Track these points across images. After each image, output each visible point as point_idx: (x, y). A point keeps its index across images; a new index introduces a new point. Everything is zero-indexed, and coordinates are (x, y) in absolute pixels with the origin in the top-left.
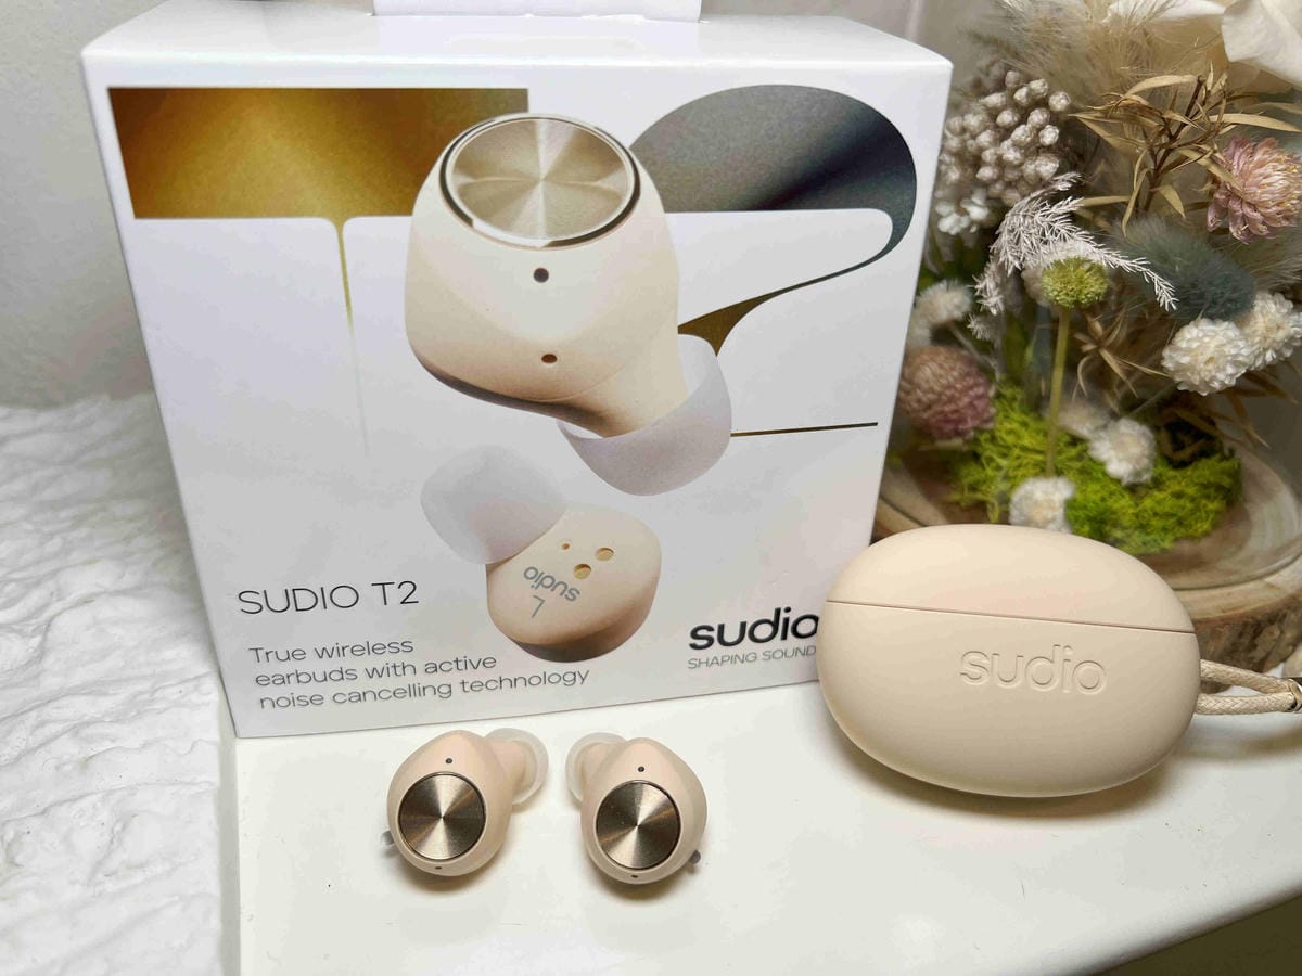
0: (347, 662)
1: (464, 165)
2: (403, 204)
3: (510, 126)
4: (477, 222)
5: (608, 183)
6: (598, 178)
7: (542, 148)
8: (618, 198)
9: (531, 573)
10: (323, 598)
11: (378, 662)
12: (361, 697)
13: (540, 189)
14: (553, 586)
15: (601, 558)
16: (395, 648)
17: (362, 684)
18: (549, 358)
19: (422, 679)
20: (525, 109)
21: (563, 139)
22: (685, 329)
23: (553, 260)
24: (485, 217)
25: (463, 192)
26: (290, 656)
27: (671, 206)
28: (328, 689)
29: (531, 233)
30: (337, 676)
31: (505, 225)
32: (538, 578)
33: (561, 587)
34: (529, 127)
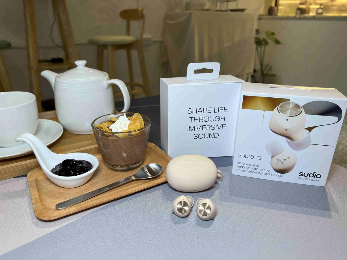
0: (250, 166)
1: (280, 107)
2: (273, 110)
3: (287, 103)
4: (281, 113)
5: (298, 110)
6: (297, 109)
7: (291, 105)
8: (299, 112)
9: (277, 159)
10: (249, 157)
11: (254, 167)
12: (250, 172)
13: (289, 110)
14: (280, 161)
15: (288, 159)
16: (256, 166)
17: (251, 170)
18: (286, 130)
19: (259, 171)
20: (289, 101)
21: (294, 105)
22: (305, 129)
23: (289, 118)
24: (281, 112)
25: (280, 109)
26: (243, 164)
27: (306, 113)
28: (246, 170)
29: (287, 115)
30: (248, 168)
31: (284, 114)
32: (278, 160)
33: (281, 162)
34: (289, 103)
